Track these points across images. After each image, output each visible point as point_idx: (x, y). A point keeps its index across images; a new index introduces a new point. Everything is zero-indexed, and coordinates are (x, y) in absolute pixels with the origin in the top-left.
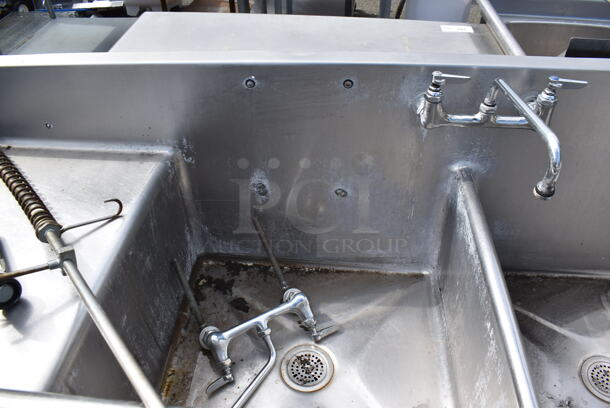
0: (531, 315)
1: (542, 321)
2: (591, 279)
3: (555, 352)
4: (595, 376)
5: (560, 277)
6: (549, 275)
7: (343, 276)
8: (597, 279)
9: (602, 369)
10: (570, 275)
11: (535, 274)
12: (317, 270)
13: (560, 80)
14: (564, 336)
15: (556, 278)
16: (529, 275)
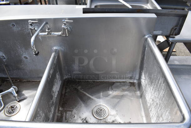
0: (85, 93)
1: (87, 95)
2: (109, 82)
3: (87, 104)
4: (97, 111)
5: (99, 81)
6: (96, 81)
7: (34, 83)
8: (111, 82)
9: (100, 109)
10: (102, 81)
11: (91, 81)
12: (27, 81)
13: (65, 21)
14: (92, 99)
15: (98, 82)
16: (89, 81)
